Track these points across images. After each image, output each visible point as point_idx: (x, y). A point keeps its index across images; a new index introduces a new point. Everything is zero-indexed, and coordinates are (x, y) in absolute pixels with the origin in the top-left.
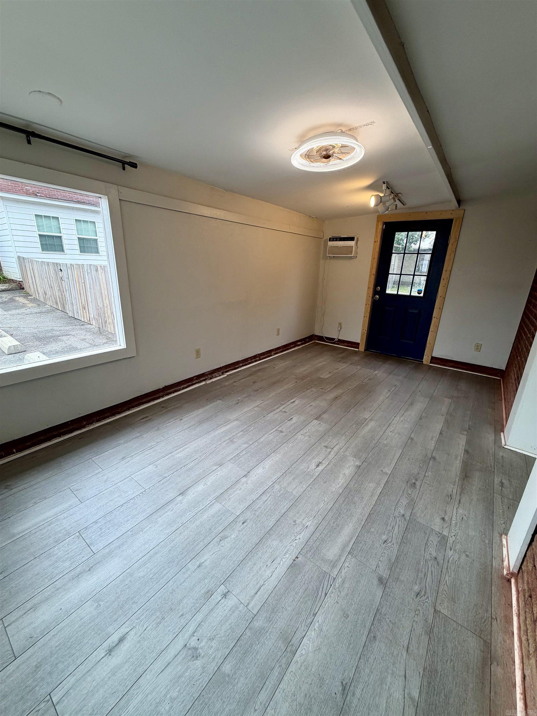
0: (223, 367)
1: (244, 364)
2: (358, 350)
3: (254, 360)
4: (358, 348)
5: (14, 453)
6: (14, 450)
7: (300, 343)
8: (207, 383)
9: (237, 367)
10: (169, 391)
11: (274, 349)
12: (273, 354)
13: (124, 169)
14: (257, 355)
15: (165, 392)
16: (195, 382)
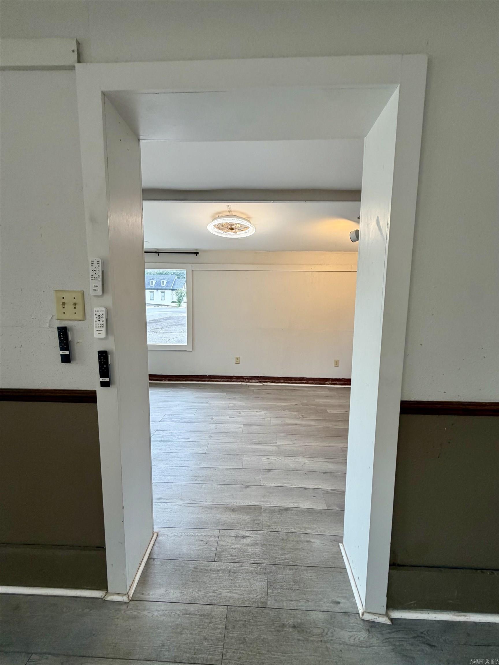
0: (261, 377)
8: (242, 384)
9: (277, 381)
10: (212, 379)
11: (330, 379)
12: (328, 383)
13: (197, 255)
14: (304, 378)
15: (210, 379)
16: (234, 380)
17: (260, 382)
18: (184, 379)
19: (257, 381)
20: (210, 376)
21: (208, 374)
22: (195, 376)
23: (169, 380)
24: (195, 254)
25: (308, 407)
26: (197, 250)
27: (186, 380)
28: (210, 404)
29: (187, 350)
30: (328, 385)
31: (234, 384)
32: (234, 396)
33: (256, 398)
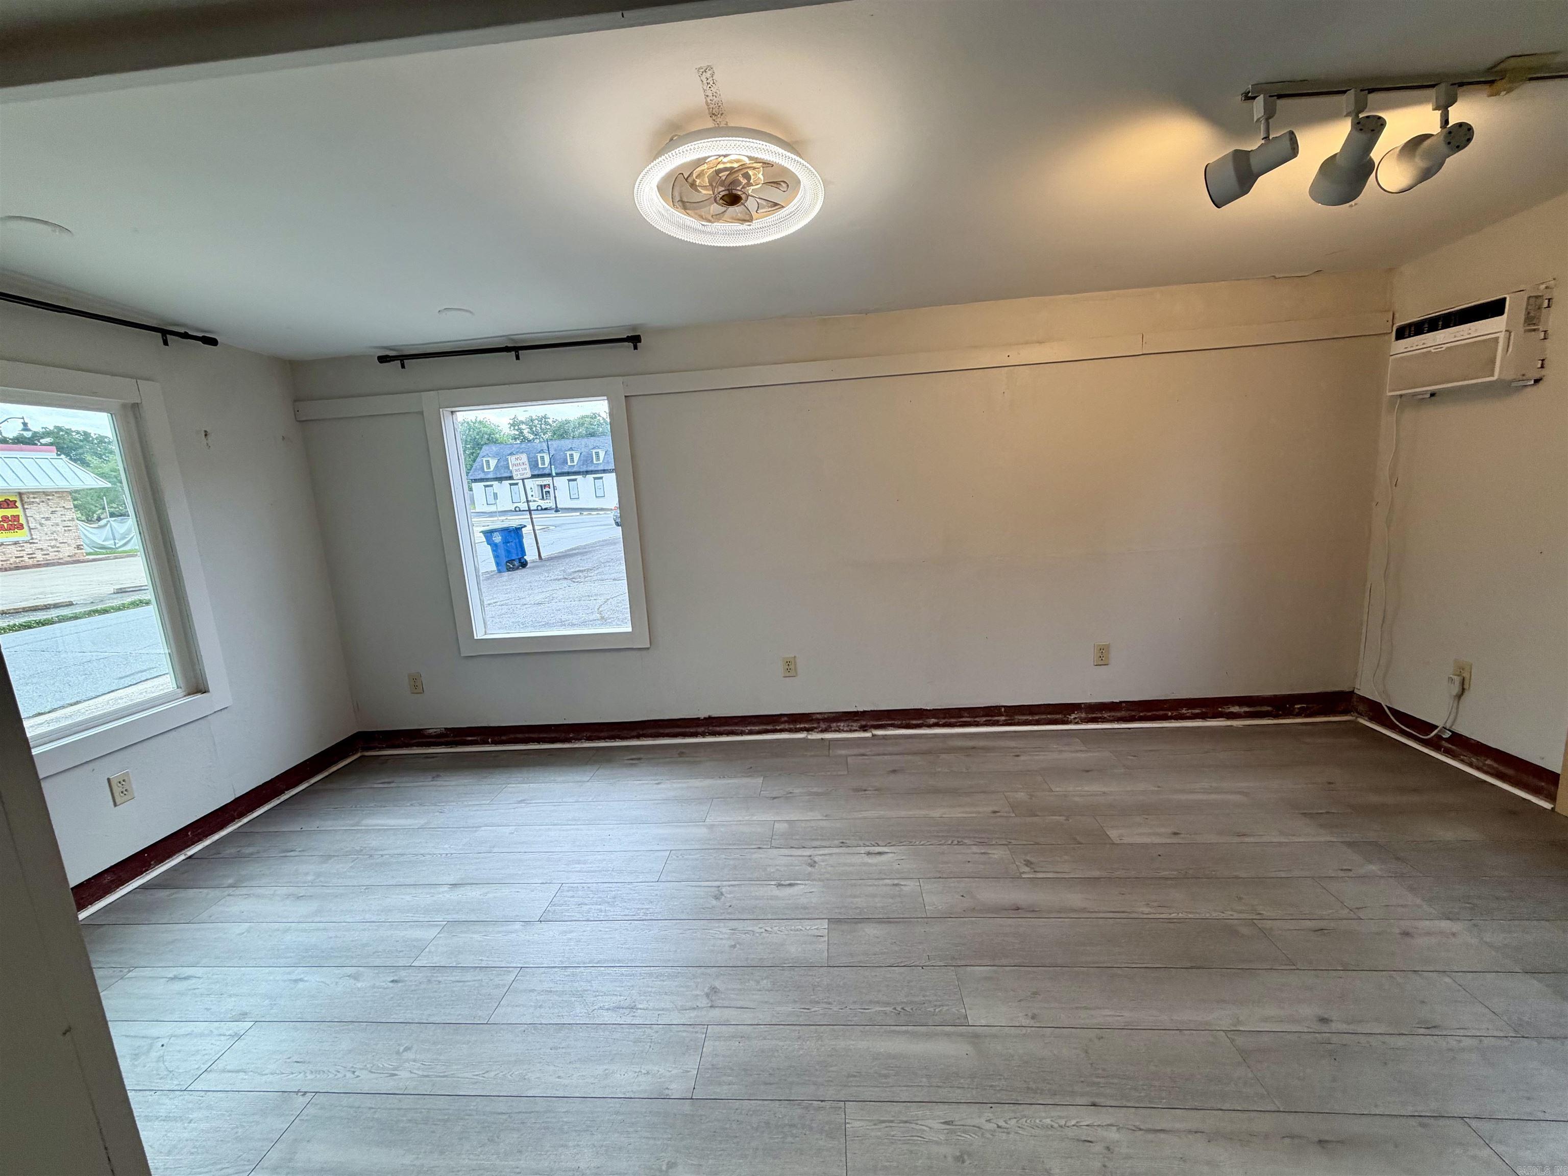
0: (865, 712)
1: (943, 721)
2: (1547, 806)
3: (984, 719)
4: (1552, 798)
5: (488, 743)
6: (490, 740)
7: (1247, 709)
8: (810, 737)
9: (914, 722)
10: (718, 729)
11: (1083, 706)
12: (1075, 718)
13: (636, 348)
14: (998, 708)
15: (710, 728)
16: (782, 727)
17: (864, 728)
18: (634, 733)
19: (855, 725)
20: (710, 718)
21: (703, 714)
22: (666, 723)
23: (590, 739)
24: (631, 344)
25: (1035, 819)
26: (634, 328)
27: (638, 737)
28: (712, 827)
29: (635, 647)
30: (1077, 723)
31: (785, 740)
32: (790, 789)
33: (857, 790)
